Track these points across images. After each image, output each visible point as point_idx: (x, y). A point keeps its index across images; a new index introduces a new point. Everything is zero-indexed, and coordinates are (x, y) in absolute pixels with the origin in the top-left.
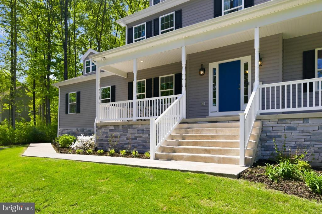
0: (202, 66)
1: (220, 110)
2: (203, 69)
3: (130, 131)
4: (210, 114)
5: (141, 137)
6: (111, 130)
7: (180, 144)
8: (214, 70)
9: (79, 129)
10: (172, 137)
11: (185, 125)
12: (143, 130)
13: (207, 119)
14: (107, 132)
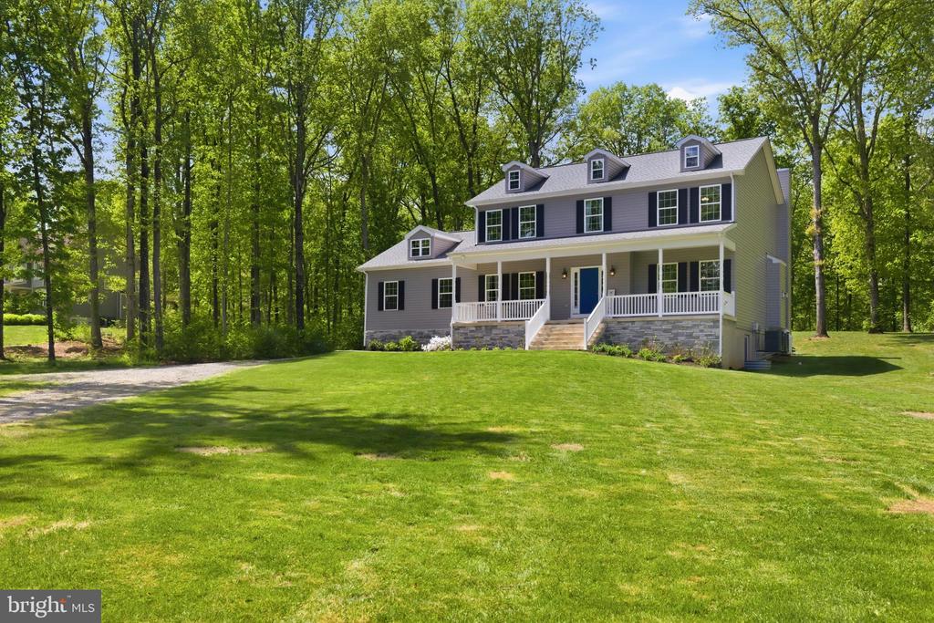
0: (565, 270)
1: (581, 313)
2: (565, 273)
3: (494, 331)
4: (572, 316)
5: (506, 337)
6: (472, 331)
7: (546, 340)
8: (576, 274)
9: (402, 331)
10: (539, 335)
11: (550, 326)
12: (508, 330)
13: (569, 321)
14: (466, 334)
